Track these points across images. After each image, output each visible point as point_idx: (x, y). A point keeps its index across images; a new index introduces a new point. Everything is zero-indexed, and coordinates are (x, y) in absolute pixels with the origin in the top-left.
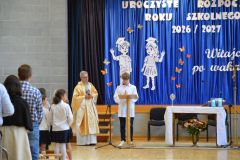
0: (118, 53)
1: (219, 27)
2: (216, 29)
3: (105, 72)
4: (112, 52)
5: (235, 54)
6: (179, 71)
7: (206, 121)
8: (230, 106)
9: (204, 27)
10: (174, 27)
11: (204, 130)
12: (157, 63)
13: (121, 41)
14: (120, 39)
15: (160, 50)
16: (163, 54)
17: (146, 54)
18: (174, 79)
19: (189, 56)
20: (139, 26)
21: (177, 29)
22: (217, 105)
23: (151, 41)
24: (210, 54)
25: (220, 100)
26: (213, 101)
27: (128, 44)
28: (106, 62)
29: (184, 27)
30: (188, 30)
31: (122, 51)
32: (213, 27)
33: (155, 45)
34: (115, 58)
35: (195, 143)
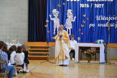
0: (53, 17)
1: (103, 5)
2: (101, 6)
3: (47, 26)
4: (50, 16)
5: (110, 18)
6: (83, 26)
7: (95, 51)
8: (107, 44)
9: (95, 4)
10: (81, 4)
11: (94, 55)
12: (72, 22)
13: (55, 11)
14: (54, 10)
15: (74, 16)
16: (75, 18)
17: (67, 18)
18: (80, 30)
19: (88, 19)
20: (64, 4)
21: (82, 6)
22: (100, 43)
23: (69, 11)
24: (98, 18)
25: (102, 41)
26: (99, 41)
27: (58, 12)
28: (47, 21)
29: (85, 4)
30: (88, 6)
31: (55, 16)
32: (100, 5)
33: (71, 13)
34: (51, 19)
35: (89, 61)
